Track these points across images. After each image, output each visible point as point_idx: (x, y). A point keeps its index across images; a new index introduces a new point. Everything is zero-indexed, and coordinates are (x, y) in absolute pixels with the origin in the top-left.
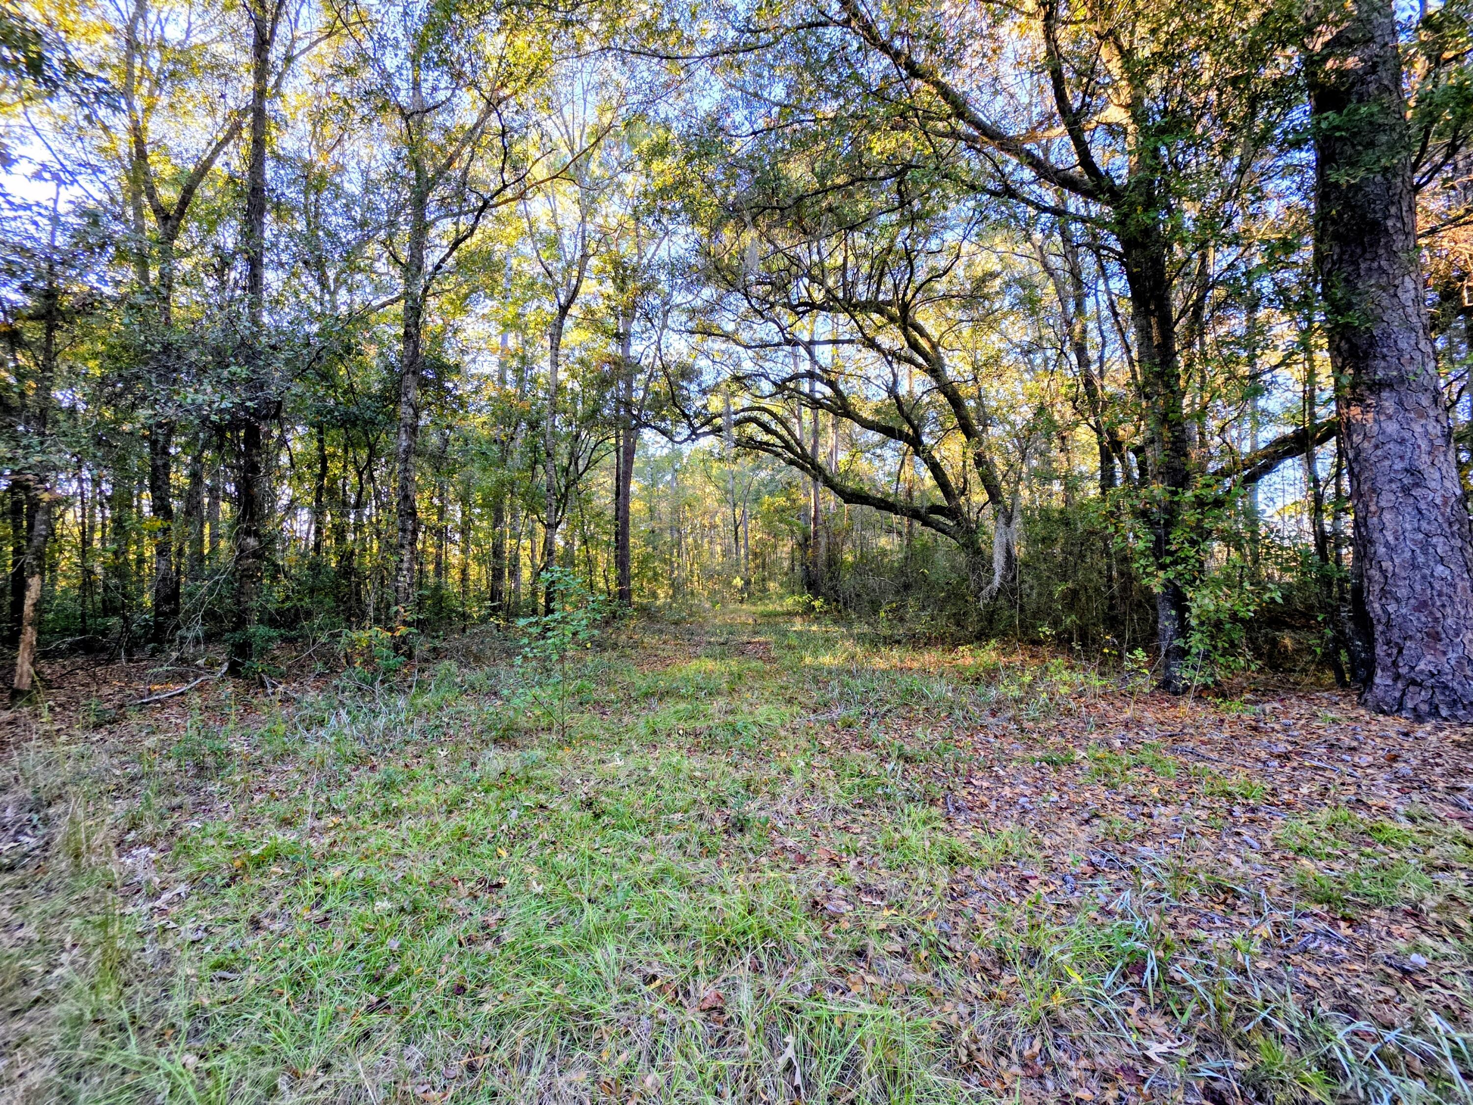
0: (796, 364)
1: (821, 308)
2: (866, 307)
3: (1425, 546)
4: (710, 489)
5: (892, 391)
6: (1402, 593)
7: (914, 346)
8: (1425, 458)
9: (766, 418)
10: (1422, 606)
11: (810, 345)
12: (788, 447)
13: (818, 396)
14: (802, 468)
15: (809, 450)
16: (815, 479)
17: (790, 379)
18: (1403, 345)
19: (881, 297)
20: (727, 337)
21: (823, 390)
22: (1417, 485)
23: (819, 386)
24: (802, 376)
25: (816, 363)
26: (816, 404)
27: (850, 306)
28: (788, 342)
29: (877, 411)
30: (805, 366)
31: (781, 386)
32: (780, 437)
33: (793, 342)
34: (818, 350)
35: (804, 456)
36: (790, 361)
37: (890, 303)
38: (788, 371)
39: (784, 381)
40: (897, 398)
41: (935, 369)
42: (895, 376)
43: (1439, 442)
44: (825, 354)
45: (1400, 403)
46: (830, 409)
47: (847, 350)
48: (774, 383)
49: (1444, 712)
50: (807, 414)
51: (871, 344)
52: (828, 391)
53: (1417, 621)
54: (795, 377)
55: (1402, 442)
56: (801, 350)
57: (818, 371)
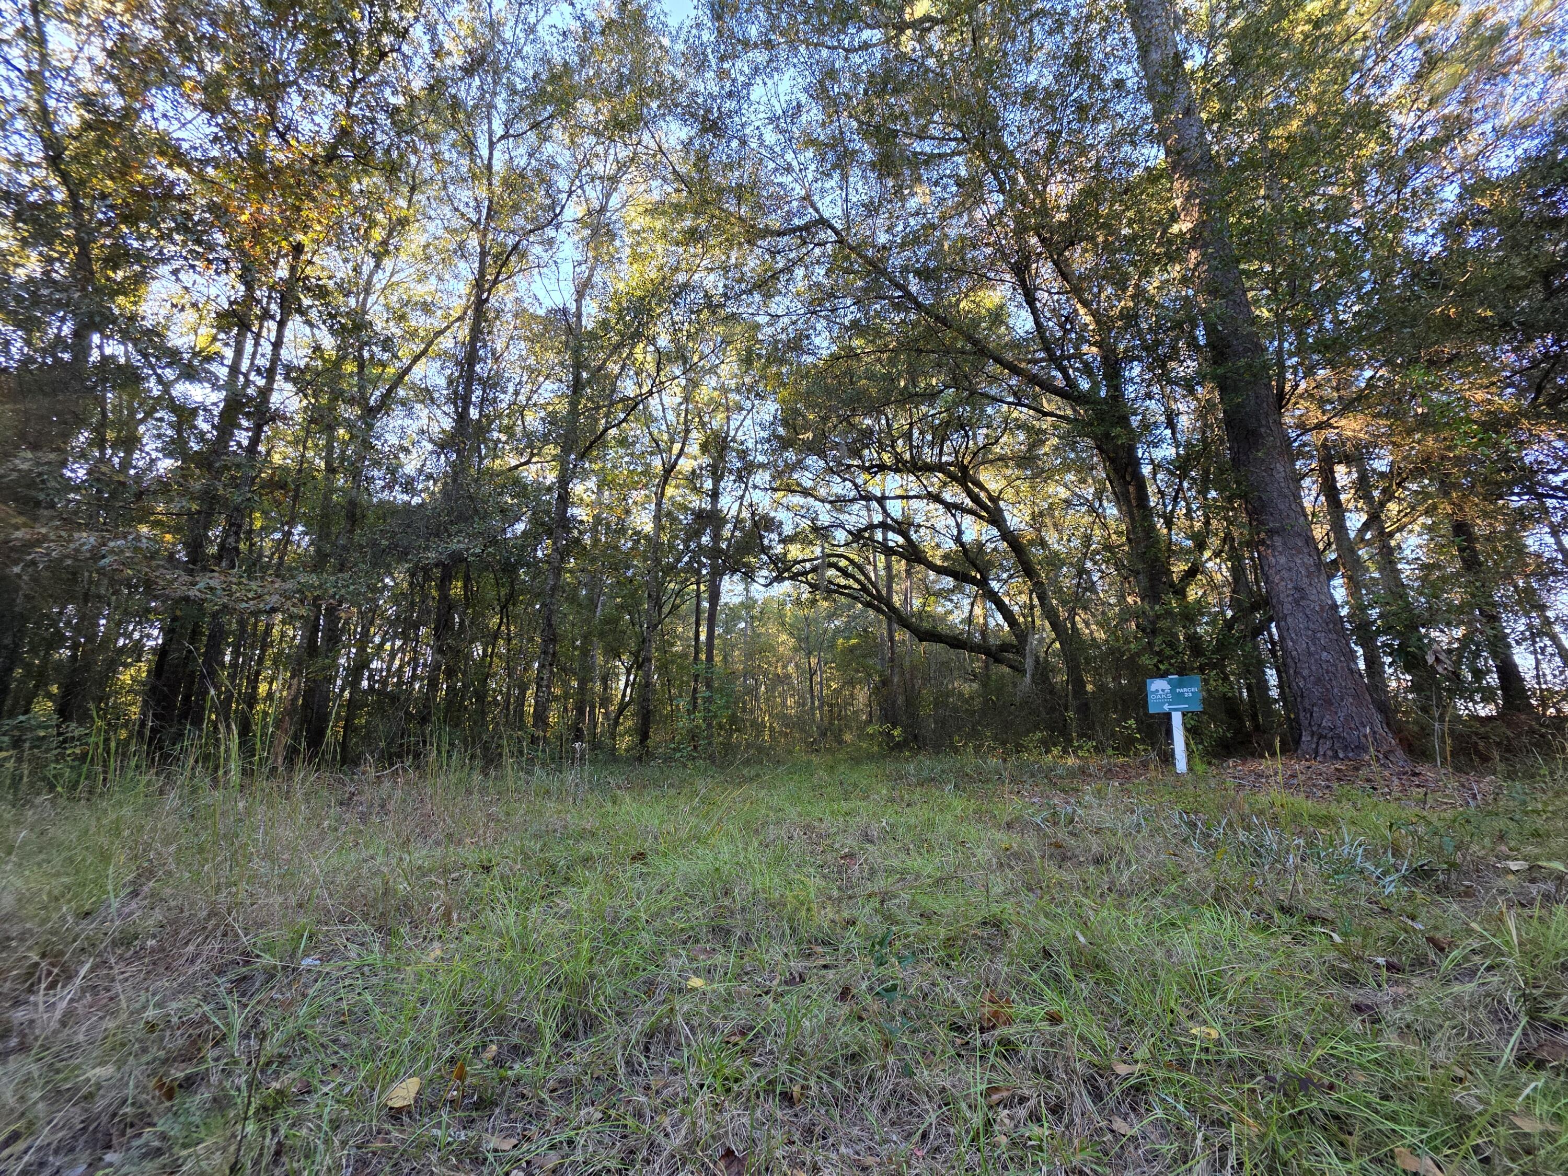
0: (870, 516)
1: (890, 468)
2: (929, 468)
3: (1314, 639)
4: (784, 637)
5: (958, 539)
6: (1306, 672)
7: (975, 499)
8: (1305, 580)
9: (843, 563)
10: (1319, 681)
11: (881, 500)
12: (864, 589)
13: (891, 544)
14: (878, 610)
15: (884, 592)
16: (889, 619)
17: (865, 530)
18: (1282, 507)
19: (944, 459)
20: (806, 493)
21: (895, 539)
22: (1302, 598)
23: (891, 535)
24: (876, 526)
25: (888, 515)
26: (889, 551)
27: (916, 467)
28: (862, 498)
29: (946, 557)
30: (878, 518)
31: (856, 535)
32: (857, 581)
33: (868, 498)
34: (889, 504)
35: (879, 597)
36: (864, 513)
37: (950, 464)
38: (864, 522)
39: (861, 531)
40: (962, 545)
41: (995, 518)
42: (958, 525)
43: (1312, 569)
44: (895, 508)
45: (1285, 544)
46: (902, 555)
47: (914, 504)
48: (850, 532)
49: (1341, 755)
50: (881, 559)
51: (936, 498)
52: (900, 540)
53: (1317, 691)
54: (871, 527)
55: (1290, 570)
56: (874, 504)
57: (889, 521)
